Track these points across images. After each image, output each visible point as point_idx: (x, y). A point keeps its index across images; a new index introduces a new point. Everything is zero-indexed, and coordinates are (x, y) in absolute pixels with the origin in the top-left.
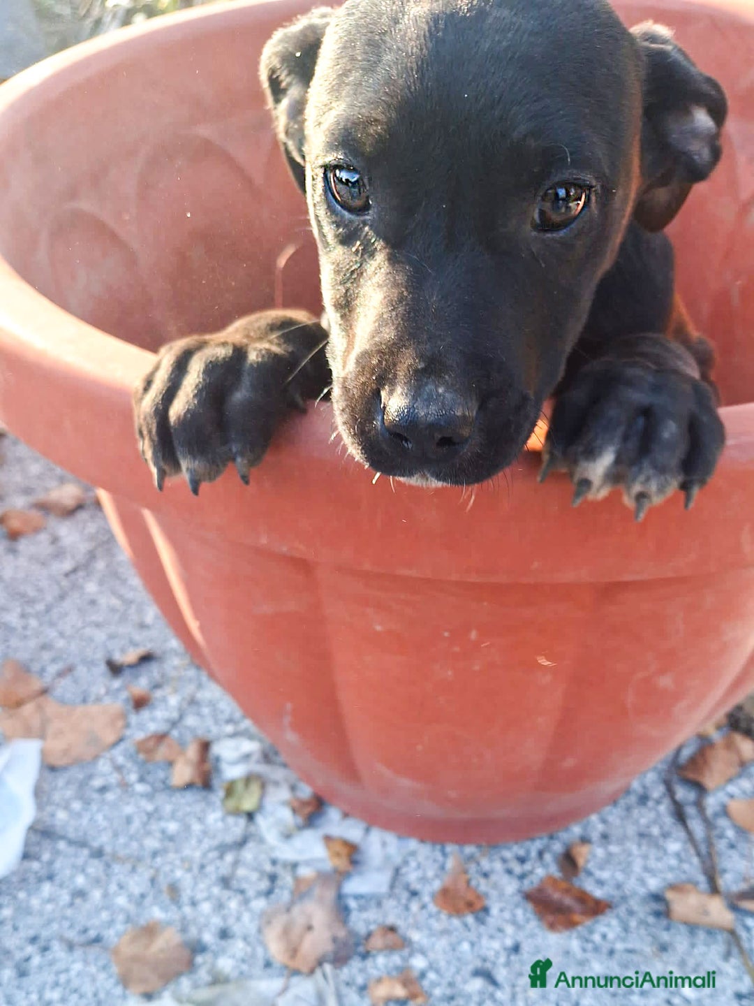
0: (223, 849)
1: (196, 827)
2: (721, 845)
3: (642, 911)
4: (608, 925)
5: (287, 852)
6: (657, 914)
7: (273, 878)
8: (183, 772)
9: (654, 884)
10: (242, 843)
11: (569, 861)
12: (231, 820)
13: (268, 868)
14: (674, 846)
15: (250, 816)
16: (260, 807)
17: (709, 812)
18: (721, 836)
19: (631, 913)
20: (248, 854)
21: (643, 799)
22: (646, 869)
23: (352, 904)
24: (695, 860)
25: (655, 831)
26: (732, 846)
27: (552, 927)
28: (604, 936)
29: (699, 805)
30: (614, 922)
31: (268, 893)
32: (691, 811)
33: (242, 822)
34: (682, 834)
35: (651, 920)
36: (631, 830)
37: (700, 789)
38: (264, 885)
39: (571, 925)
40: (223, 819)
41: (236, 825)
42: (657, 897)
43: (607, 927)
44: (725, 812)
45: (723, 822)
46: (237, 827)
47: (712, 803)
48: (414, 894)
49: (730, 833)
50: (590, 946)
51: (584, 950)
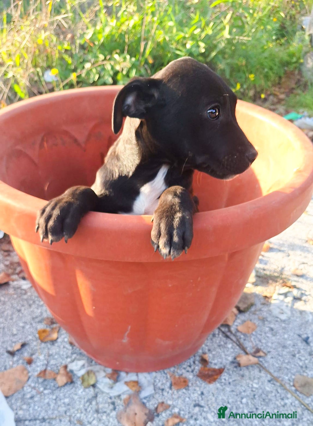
0: (90, 401)
1: (76, 397)
2: (242, 341)
3: (231, 367)
4: (224, 376)
5: (114, 393)
6: (236, 367)
7: (113, 403)
8: (61, 380)
9: (230, 359)
10: (96, 396)
11: (204, 361)
12: (87, 390)
13: (110, 401)
14: (230, 346)
15: (94, 386)
16: (97, 381)
17: (234, 332)
18: (240, 338)
19: (228, 370)
20: (100, 399)
21: (214, 335)
22: (226, 355)
23: (145, 401)
24: (238, 347)
25: (222, 343)
26: (245, 340)
27: (210, 382)
28: (225, 380)
29: (230, 331)
30: (226, 374)
31: (115, 409)
32: (229, 334)
33: (92, 389)
34: (230, 341)
35: (235, 369)
36: (216, 345)
37: (228, 326)
38: (111, 407)
39: (215, 380)
40: (84, 391)
41: (90, 391)
42: (233, 362)
43: (225, 376)
44: (237, 331)
45: (238, 334)
46: (91, 392)
47: (233, 329)
48: (163, 390)
49: (242, 336)
50: (223, 384)
51: (222, 386)
